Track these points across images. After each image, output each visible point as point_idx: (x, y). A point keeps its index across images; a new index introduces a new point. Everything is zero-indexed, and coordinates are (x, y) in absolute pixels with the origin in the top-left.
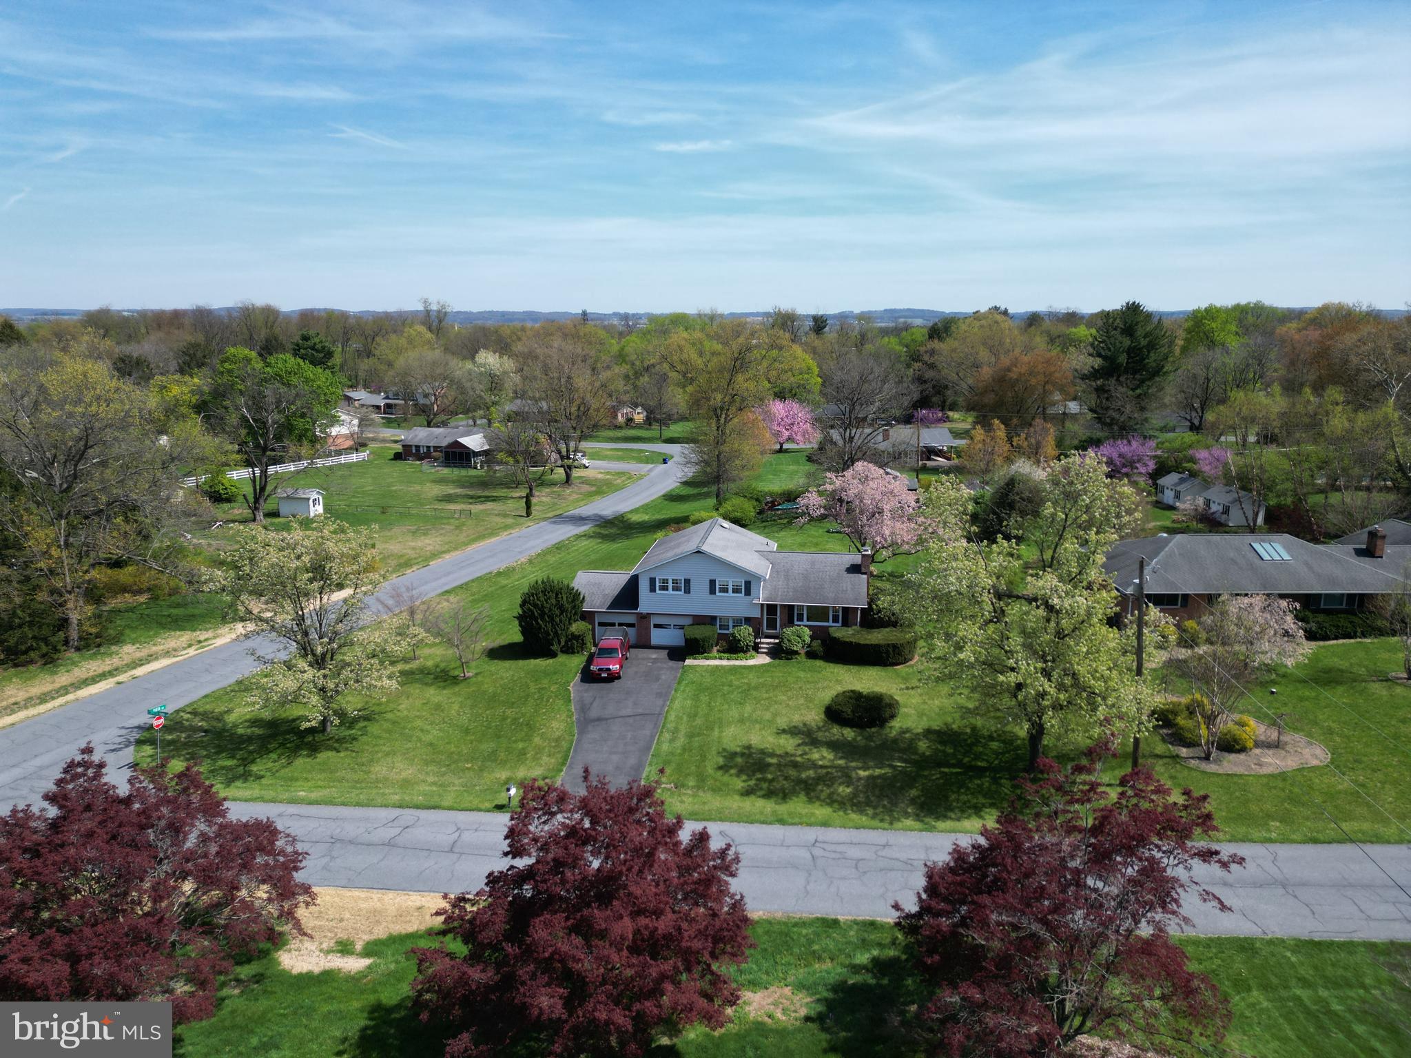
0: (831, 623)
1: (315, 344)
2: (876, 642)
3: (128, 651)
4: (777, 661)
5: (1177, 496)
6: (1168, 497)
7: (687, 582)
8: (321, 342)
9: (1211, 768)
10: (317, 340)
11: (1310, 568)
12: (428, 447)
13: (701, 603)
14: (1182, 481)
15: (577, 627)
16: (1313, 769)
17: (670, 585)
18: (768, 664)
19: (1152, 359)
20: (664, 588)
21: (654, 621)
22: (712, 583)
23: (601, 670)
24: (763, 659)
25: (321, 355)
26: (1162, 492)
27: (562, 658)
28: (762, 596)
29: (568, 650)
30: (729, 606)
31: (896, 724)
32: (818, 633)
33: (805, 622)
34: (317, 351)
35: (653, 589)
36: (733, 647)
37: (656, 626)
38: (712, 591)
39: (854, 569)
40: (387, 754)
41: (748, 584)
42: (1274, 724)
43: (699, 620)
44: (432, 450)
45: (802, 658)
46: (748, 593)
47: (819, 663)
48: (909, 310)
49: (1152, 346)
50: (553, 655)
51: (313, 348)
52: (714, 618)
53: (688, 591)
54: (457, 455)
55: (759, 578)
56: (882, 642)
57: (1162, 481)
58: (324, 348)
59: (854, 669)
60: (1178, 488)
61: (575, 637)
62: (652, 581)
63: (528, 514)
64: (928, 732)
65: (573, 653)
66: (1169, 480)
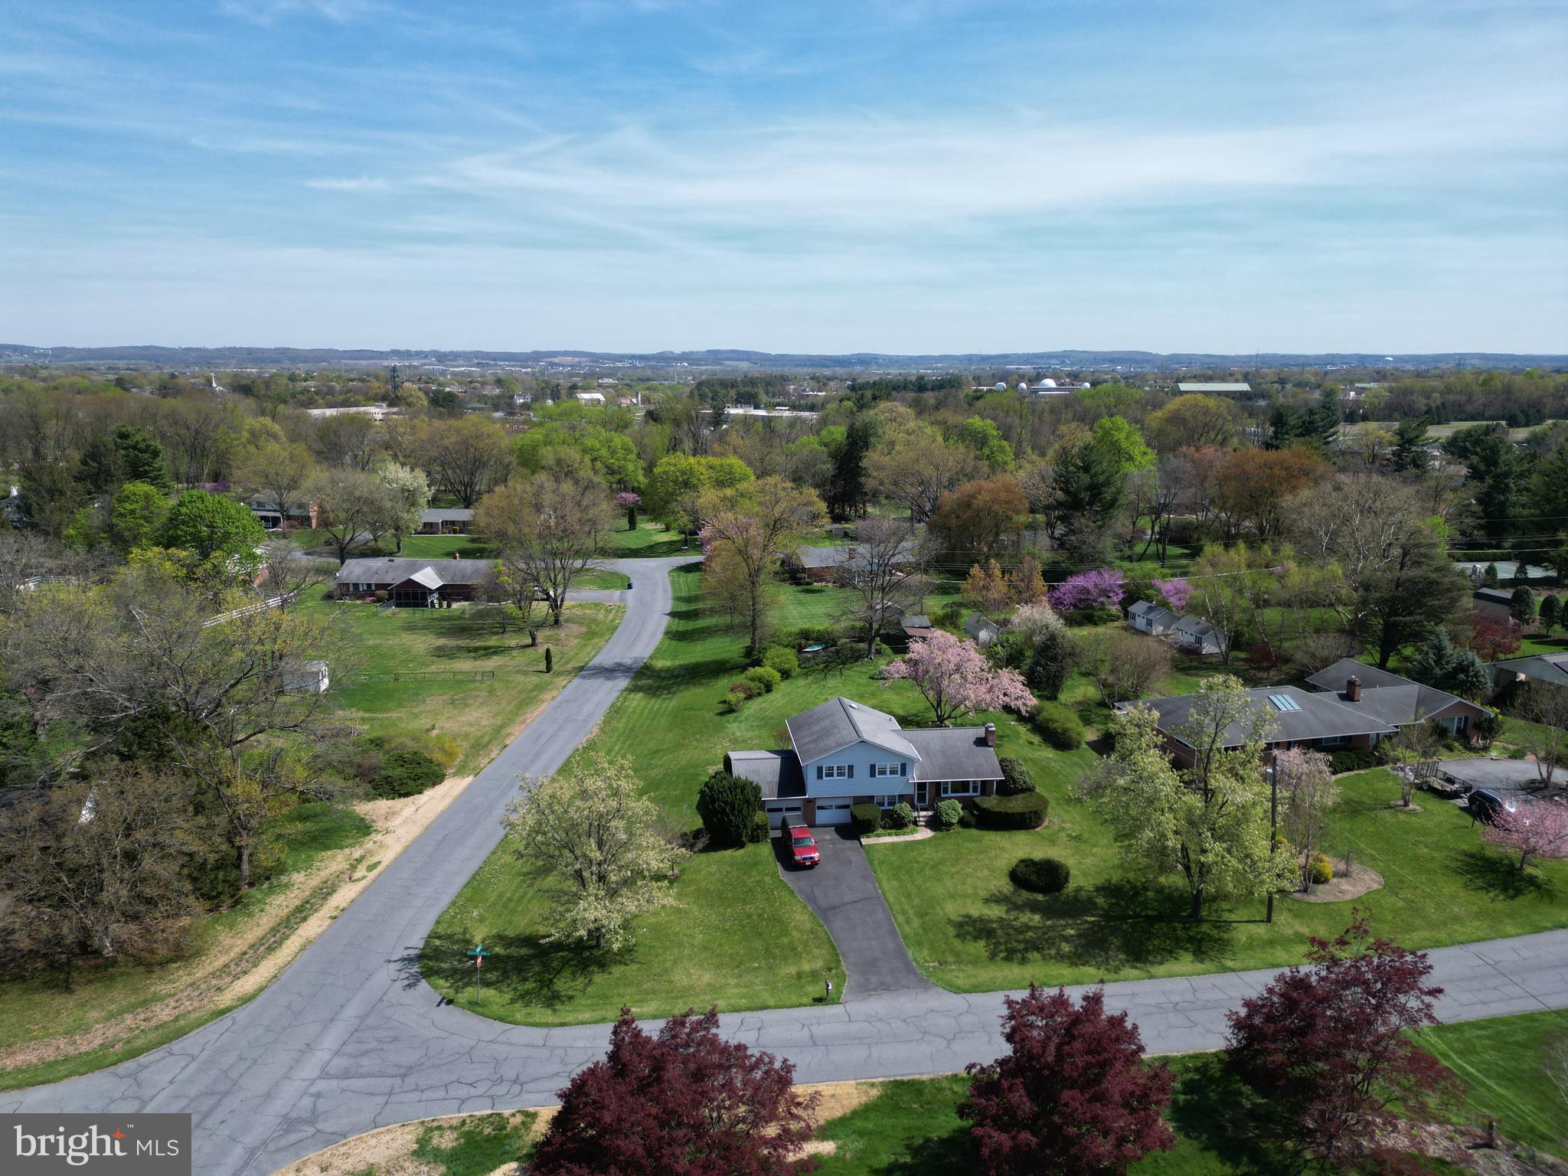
0: (971, 793)
1: (137, 442)
2: (1020, 810)
3: (301, 882)
4: (939, 834)
5: (1150, 623)
6: (1140, 623)
7: (851, 768)
8: (144, 440)
9: (1312, 899)
10: (138, 438)
11: (1315, 715)
12: (369, 585)
13: (862, 785)
14: (1150, 609)
15: (759, 817)
16: (1377, 891)
17: (835, 771)
18: (930, 839)
19: (1108, 494)
20: (830, 775)
21: (819, 803)
22: (873, 767)
23: (805, 859)
24: (924, 834)
25: (147, 455)
26: (1134, 618)
27: (750, 848)
28: (914, 777)
29: (755, 839)
30: (886, 786)
31: (1071, 886)
32: (968, 804)
33: (950, 794)
34: (141, 451)
35: (820, 777)
36: (897, 823)
37: (820, 808)
38: (873, 774)
39: (981, 742)
40: (675, 963)
41: (903, 766)
42: (1342, 857)
43: (860, 800)
44: (373, 588)
45: (958, 828)
46: (903, 773)
47: (974, 832)
48: (733, 351)
49: (1108, 483)
50: (741, 845)
51: (135, 448)
52: (872, 797)
53: (851, 775)
54: (411, 595)
55: (912, 760)
56: (1025, 810)
57: (1132, 609)
58: (148, 447)
59: (1006, 834)
60: (1150, 617)
61: (759, 827)
62: (820, 769)
63: (549, 669)
64: (1099, 889)
65: (758, 841)
66: (1138, 608)
